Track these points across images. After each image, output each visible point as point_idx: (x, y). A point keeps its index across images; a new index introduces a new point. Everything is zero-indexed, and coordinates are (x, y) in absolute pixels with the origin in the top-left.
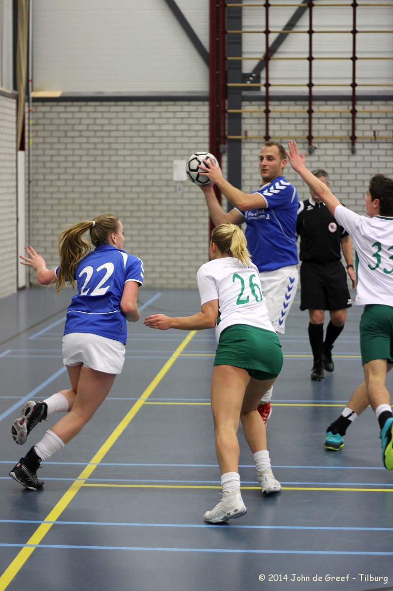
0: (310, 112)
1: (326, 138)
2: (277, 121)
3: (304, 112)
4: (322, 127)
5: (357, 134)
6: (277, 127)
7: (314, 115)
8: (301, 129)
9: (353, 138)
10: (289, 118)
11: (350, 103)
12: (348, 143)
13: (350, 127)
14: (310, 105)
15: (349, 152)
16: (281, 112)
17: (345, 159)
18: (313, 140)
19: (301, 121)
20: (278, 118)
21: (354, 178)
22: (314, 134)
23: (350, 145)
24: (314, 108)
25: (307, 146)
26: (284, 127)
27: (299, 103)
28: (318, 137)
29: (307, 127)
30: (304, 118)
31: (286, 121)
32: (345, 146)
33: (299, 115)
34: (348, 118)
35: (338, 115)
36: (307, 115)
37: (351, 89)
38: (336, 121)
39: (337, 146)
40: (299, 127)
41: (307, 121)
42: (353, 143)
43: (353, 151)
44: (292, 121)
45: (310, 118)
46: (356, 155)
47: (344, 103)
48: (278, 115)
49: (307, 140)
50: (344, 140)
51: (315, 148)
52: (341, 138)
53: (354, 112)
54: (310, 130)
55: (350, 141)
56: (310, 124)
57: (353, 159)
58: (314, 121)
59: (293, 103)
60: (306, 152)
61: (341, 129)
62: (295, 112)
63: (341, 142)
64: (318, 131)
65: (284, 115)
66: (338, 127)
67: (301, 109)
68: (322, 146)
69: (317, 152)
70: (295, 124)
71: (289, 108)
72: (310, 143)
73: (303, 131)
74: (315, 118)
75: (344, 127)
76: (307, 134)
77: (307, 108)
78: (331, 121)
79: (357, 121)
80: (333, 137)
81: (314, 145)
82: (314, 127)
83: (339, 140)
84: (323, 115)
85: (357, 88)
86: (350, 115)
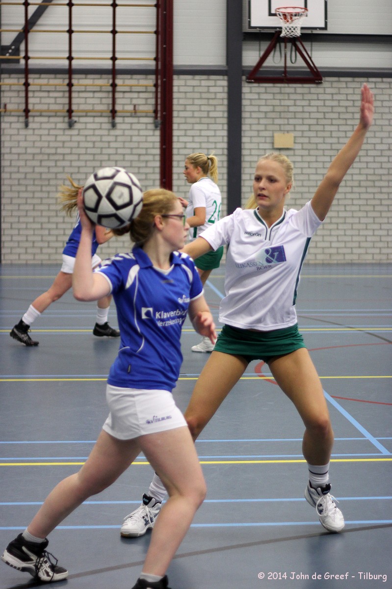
0: (70, 85)
1: (87, 111)
2: (37, 94)
3: (64, 85)
4: (82, 101)
5: (118, 108)
6: (37, 100)
7: (74, 88)
8: (61, 102)
9: (114, 112)
10: (49, 91)
11: (110, 76)
12: (109, 117)
13: (110, 101)
14: (70, 79)
15: (109, 126)
16: (41, 85)
17: (106, 132)
18: (73, 114)
19: (60, 94)
20: (37, 91)
21: (115, 152)
22: (74, 107)
23: (111, 118)
24: (74, 81)
25: (67, 119)
26: (43, 101)
27: (58, 76)
28: (78, 111)
29: (66, 101)
30: (64, 92)
31: (45, 94)
32: (106, 120)
33: (58, 88)
34: (108, 92)
35: (98, 89)
36: (67, 88)
37: (111, 62)
38: (97, 95)
39: (97, 120)
40: (59, 101)
41: (67, 95)
42: (113, 117)
43: (114, 125)
44: (51, 94)
45: (70, 92)
46: (116, 129)
47: (104, 76)
48: (38, 88)
49: (67, 114)
50: (104, 114)
51: (76, 122)
52: (102, 112)
53: (114, 85)
54: (70, 104)
55: (110, 114)
56: (70, 98)
57: (113, 132)
58: (74, 95)
59: (52, 76)
60: (66, 126)
61: (102, 103)
62: (56, 85)
63: (101, 116)
64: (79, 104)
65: (44, 88)
66: (97, 101)
67: (60, 82)
68: (82, 120)
69: (77, 126)
70: (56, 98)
71: (48, 81)
72: (70, 117)
73: (64, 104)
74: (75, 91)
75: (104, 101)
76: (67, 107)
77: (67, 81)
78: (91, 95)
79: (117, 95)
80: (93, 111)
81: (75, 119)
82: (74, 101)
83: (99, 114)
84: (83, 89)
85: (117, 62)
86: (110, 89)
